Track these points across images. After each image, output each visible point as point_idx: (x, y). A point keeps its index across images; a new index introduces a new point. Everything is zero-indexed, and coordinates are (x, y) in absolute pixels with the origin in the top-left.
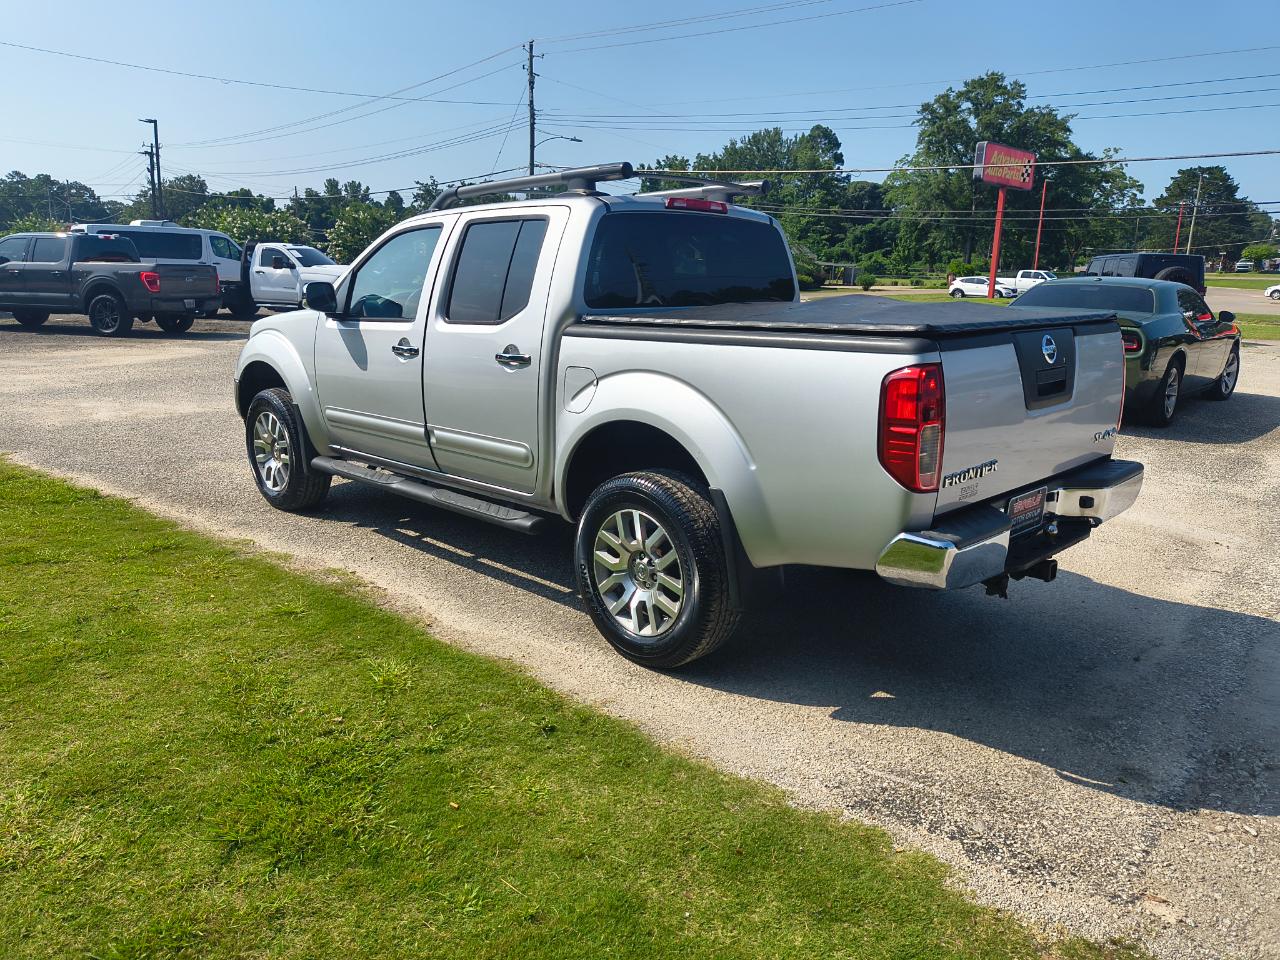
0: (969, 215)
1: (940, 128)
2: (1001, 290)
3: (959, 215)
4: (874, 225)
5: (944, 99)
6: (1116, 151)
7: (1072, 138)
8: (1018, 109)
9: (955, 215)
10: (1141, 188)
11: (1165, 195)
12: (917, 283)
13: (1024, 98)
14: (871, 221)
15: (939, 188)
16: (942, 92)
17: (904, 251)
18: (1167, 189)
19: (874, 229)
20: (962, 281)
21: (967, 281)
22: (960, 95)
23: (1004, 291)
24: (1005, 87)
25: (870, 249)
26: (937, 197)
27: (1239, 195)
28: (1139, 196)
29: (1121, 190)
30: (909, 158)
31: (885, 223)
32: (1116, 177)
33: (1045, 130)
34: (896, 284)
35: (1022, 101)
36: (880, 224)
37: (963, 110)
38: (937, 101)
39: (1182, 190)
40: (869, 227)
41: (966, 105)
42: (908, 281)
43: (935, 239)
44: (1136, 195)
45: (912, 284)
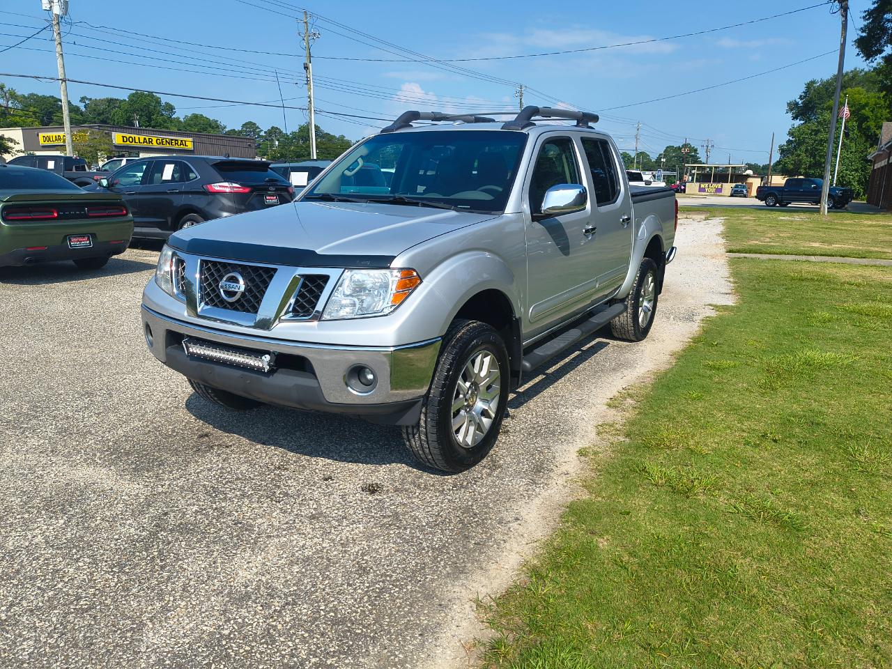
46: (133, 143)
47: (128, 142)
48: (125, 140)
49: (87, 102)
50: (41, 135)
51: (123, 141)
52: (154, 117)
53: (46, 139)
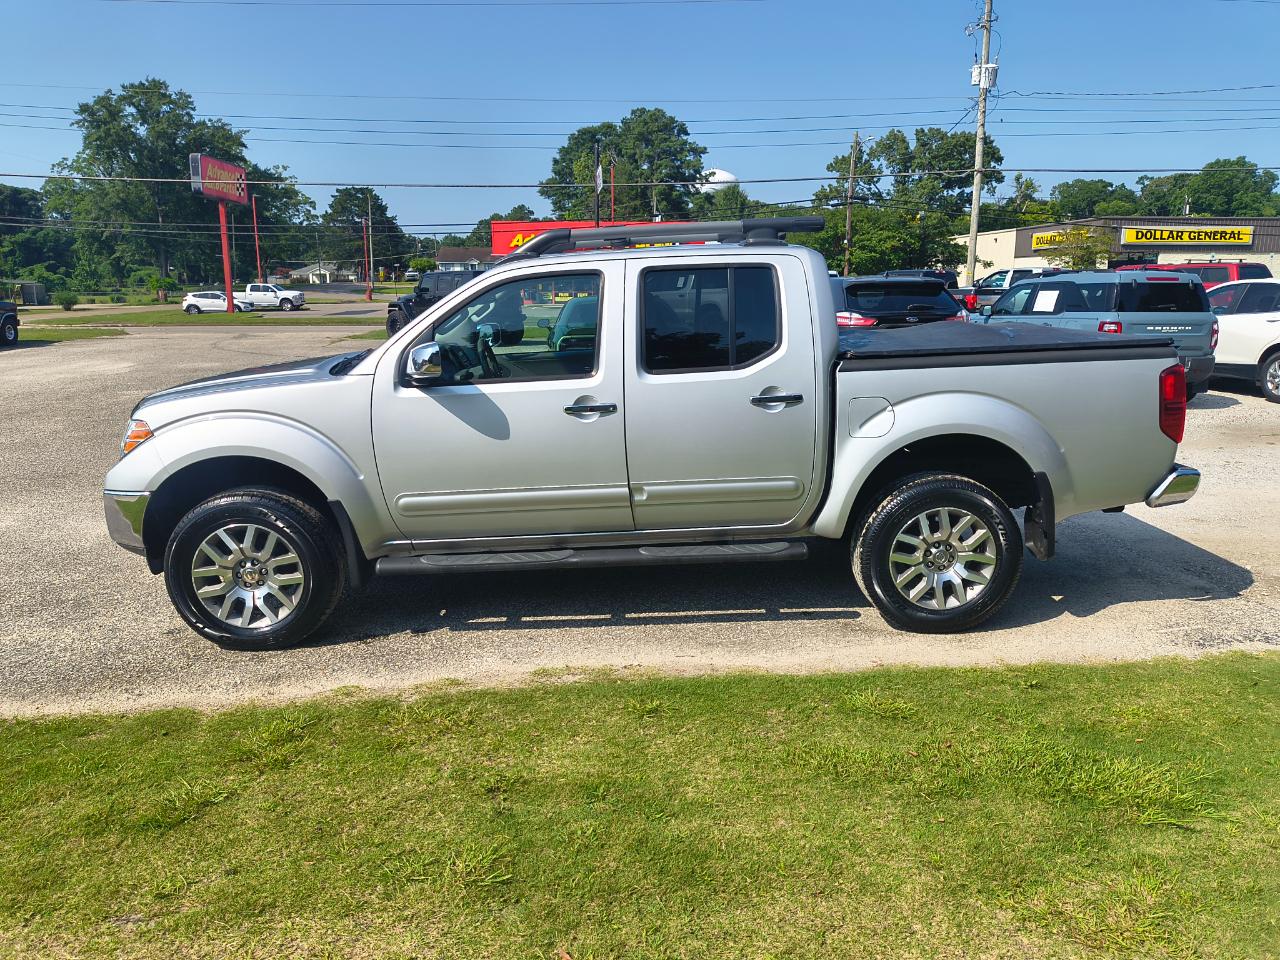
0: (154, 227)
1: (108, 133)
2: (240, 304)
3: (145, 227)
4: (27, 235)
5: (104, 101)
6: (285, 168)
7: (246, 153)
8: (190, 120)
9: (142, 227)
10: (313, 204)
11: (330, 211)
12: (119, 300)
13: (194, 109)
14: (21, 230)
15: (119, 198)
16: (102, 94)
17: (90, 265)
18: (331, 206)
19: (29, 239)
20: (194, 296)
21: (200, 296)
22: (122, 99)
23: (242, 306)
24: (170, 96)
25: (27, 262)
26: (117, 206)
27: (389, 214)
28: (313, 212)
29: (295, 205)
30: (69, 163)
31: (41, 234)
32: (290, 193)
33: (223, 143)
34: (93, 302)
35: (192, 112)
36: (34, 233)
37: (126, 116)
38: (96, 103)
39: (343, 208)
40: (20, 237)
41: (131, 110)
42: (108, 298)
43: (123, 251)
44: (310, 211)
45: (113, 300)
46: (1152, 240)
47: (1144, 239)
48: (1140, 236)
49: (1146, 183)
50: (1035, 236)
51: (1137, 238)
52: (1237, 196)
53: (1040, 241)
